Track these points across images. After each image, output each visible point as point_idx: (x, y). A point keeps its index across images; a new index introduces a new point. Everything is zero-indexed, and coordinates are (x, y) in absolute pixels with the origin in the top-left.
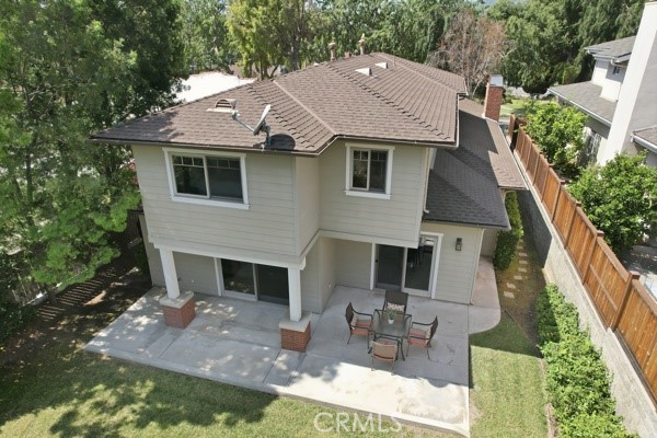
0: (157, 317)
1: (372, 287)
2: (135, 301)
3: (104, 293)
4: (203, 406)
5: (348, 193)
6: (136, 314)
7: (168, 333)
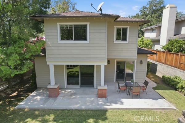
0: (43, 96)
1: (115, 81)
2: (32, 93)
3: (17, 92)
4: (80, 117)
5: (115, 42)
6: (34, 96)
7: (51, 99)
